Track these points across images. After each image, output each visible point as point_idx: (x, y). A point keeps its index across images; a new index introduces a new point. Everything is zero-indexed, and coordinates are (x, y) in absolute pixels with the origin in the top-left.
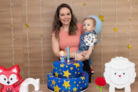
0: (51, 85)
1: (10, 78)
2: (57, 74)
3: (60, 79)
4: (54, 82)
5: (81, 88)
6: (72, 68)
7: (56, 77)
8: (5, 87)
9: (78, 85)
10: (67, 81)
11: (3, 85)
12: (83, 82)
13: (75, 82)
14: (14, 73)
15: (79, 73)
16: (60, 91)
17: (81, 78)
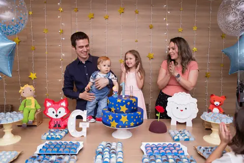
0: (108, 121)
1: (58, 111)
2: (113, 109)
3: (117, 114)
4: (111, 117)
5: (138, 123)
6: (129, 103)
7: (112, 112)
8: (53, 120)
9: (135, 120)
10: (125, 116)
11: (52, 118)
12: (140, 117)
13: (132, 117)
14: (63, 106)
15: (135, 108)
16: (118, 126)
17: (138, 112)
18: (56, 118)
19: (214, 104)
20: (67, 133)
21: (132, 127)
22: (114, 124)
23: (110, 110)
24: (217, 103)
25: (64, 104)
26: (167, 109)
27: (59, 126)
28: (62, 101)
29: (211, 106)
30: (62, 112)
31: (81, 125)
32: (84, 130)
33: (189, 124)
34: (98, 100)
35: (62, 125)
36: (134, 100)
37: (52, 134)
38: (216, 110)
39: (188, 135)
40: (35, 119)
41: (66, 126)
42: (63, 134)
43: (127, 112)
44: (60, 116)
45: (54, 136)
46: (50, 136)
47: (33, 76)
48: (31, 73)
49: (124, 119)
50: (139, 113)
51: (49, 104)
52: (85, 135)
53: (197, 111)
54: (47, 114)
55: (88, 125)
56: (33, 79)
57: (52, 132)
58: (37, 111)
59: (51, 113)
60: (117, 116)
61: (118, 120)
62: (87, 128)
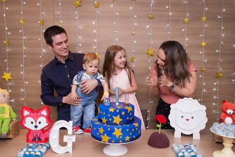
0: (98, 134)
1: (38, 122)
2: (104, 120)
3: (109, 126)
4: (101, 130)
5: (134, 137)
6: (123, 113)
7: (104, 123)
8: (31, 133)
9: (131, 134)
10: (118, 128)
11: (30, 130)
12: (137, 129)
13: (128, 130)
14: (43, 116)
15: (131, 119)
16: (110, 141)
17: (134, 124)
18: (35, 129)
19: (226, 113)
20: (49, 148)
21: (127, 141)
22: (106, 138)
23: (100, 121)
24: (230, 111)
25: (44, 113)
26: (170, 117)
27: (40, 140)
28: (42, 109)
29: (223, 114)
30: (43, 122)
31: (65, 139)
32: (70, 145)
33: (197, 136)
34: (84, 106)
35: (43, 138)
36: (130, 109)
37: (30, 150)
38: (229, 120)
39: (195, 151)
40: (9, 131)
41: (47, 140)
42: (44, 150)
43: (121, 123)
44: (40, 127)
45: (33, 153)
46: (27, 153)
47: (7, 76)
48: (5, 73)
49: (118, 132)
50: (136, 125)
51: (26, 113)
52: (71, 151)
53: (206, 120)
54: (25, 125)
55: (74, 139)
56: (7, 80)
57: (30, 147)
58: (12, 121)
59: (29, 123)
60: (109, 129)
61: (110, 133)
62: (73, 143)
